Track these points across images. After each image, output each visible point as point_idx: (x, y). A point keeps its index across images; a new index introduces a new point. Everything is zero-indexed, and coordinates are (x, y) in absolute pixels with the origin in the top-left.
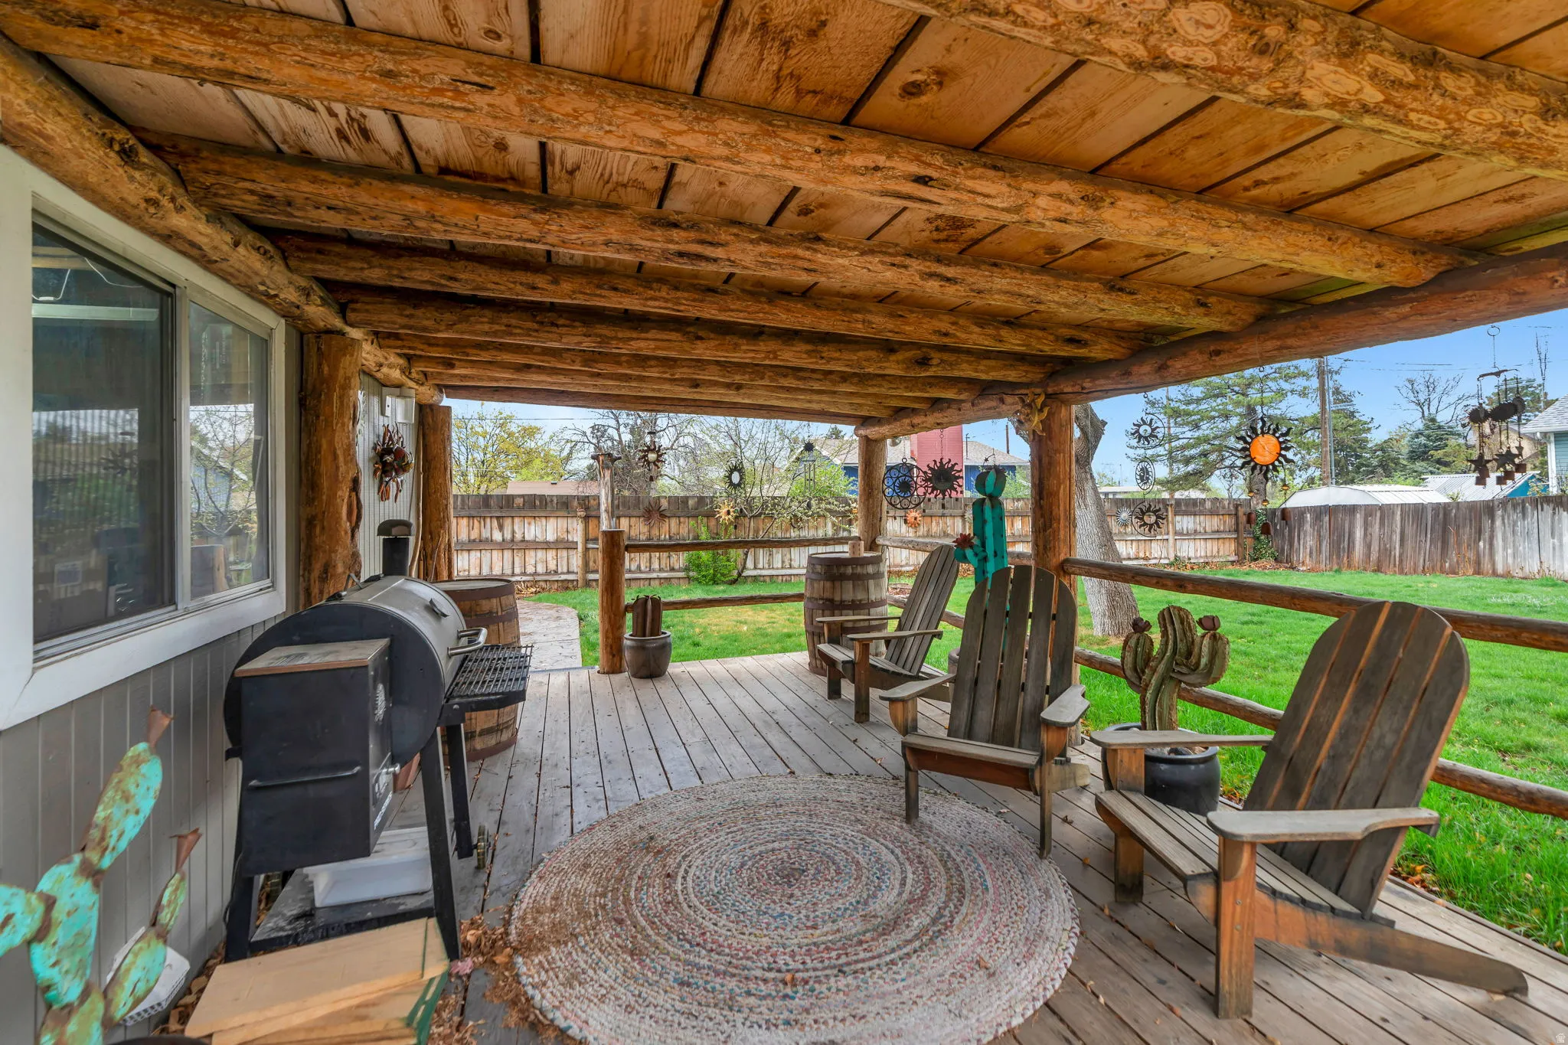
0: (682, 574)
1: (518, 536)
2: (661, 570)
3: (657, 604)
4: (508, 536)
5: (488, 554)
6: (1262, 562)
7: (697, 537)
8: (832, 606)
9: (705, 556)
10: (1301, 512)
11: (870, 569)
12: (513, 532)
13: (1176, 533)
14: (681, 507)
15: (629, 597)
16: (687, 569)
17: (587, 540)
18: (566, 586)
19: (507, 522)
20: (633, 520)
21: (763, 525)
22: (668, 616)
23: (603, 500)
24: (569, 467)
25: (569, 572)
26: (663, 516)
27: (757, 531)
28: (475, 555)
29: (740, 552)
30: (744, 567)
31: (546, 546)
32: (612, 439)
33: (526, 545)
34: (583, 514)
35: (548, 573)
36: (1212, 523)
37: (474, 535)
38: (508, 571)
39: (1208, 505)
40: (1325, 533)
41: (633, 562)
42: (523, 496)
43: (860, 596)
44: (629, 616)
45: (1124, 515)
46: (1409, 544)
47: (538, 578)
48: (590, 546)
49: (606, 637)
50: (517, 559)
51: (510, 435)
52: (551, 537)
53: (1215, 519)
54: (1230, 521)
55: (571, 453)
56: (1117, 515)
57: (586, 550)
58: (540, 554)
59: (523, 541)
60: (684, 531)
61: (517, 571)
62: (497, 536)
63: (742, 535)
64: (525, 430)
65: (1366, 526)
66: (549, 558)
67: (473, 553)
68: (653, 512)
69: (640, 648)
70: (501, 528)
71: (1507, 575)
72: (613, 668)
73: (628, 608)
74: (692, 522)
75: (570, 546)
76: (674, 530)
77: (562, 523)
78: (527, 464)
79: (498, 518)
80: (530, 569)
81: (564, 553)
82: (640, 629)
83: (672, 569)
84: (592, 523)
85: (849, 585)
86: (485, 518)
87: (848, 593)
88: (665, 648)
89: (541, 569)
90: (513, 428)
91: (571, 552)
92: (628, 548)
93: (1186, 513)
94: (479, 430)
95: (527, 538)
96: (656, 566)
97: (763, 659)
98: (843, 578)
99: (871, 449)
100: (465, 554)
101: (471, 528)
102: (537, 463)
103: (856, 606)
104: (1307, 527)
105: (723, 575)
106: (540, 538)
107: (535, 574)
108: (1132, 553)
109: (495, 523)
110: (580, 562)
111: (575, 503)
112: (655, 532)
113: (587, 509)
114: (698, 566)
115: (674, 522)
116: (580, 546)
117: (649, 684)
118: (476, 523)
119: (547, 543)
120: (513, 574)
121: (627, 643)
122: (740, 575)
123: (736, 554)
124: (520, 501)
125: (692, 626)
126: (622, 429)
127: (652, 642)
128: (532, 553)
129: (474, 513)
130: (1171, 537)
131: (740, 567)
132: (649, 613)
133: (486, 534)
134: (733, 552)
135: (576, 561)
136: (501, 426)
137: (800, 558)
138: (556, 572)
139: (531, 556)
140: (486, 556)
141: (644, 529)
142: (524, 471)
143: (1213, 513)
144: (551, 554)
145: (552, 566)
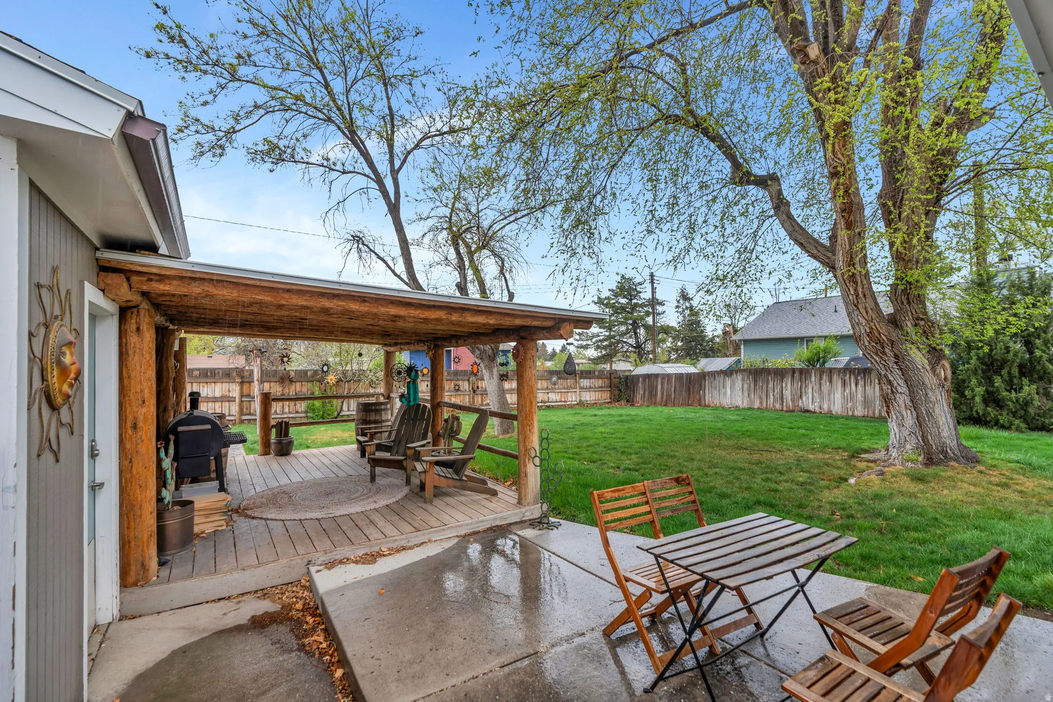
0: (303, 415)
2: (290, 413)
3: (287, 424)
6: (623, 402)
7: (312, 393)
8: (365, 422)
9: (317, 404)
10: (638, 376)
11: (383, 407)
13: (581, 388)
14: (303, 376)
15: (273, 423)
16: (306, 412)
17: (242, 396)
20: (272, 384)
21: (353, 386)
22: (293, 431)
23: (255, 373)
25: (229, 415)
26: (291, 381)
27: (349, 389)
29: (340, 401)
30: (341, 410)
31: (215, 400)
34: (240, 380)
36: (599, 383)
39: (597, 373)
40: (647, 387)
41: (276, 407)
42: (199, 370)
43: (378, 418)
44: (274, 430)
45: (554, 379)
46: (677, 393)
48: (244, 399)
49: (262, 439)
52: (218, 394)
53: (600, 381)
54: (607, 382)
56: (550, 379)
57: (242, 401)
58: (211, 405)
60: (304, 390)
63: (340, 392)
65: (662, 384)
66: (217, 407)
68: (285, 379)
69: (279, 443)
71: (709, 406)
72: (266, 452)
73: (273, 426)
74: (310, 385)
75: (231, 400)
76: (298, 389)
77: (226, 386)
81: (227, 404)
82: (279, 435)
83: (297, 412)
84: (246, 386)
85: (373, 414)
87: (373, 417)
88: (291, 443)
91: (231, 403)
92: (274, 400)
93: (585, 378)
95: (202, 395)
96: (287, 410)
97: (337, 448)
98: (371, 411)
99: (389, 357)
103: (375, 422)
104: (640, 385)
105: (329, 415)
106: (210, 395)
108: (558, 398)
110: (237, 409)
111: (235, 374)
112: (286, 391)
113: (242, 377)
114: (313, 410)
115: (298, 384)
116: (237, 400)
117: (283, 458)
119: (215, 398)
121: (272, 441)
122: (338, 414)
123: (336, 403)
124: (197, 373)
125: (307, 439)
127: (285, 440)
128: (205, 404)
130: (578, 390)
131: (339, 409)
132: (283, 428)
134: (335, 401)
135: (235, 408)
137: (353, 404)
139: (204, 406)
141: (280, 389)
143: (598, 378)
144: (218, 404)
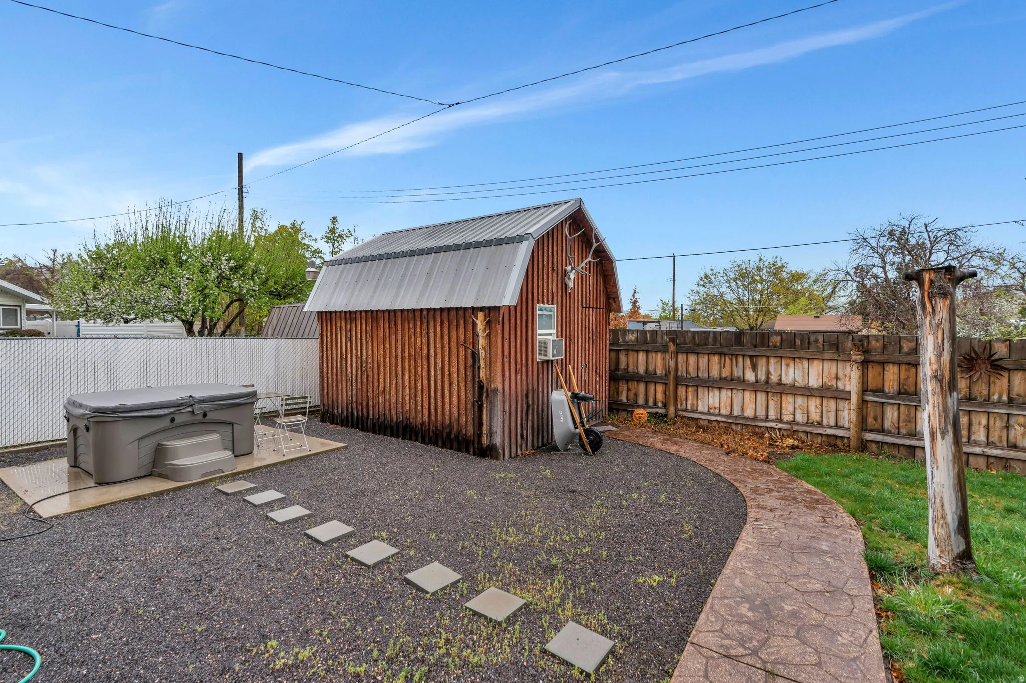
1: (774, 378)
2: (988, 444)
4: (762, 377)
5: (740, 395)
12: (768, 373)
17: (864, 391)
18: (834, 444)
19: (762, 363)
24: (830, 304)
25: (837, 426)
26: (999, 368)
28: (726, 394)
31: (808, 392)
32: (876, 277)
33: (782, 390)
34: (859, 358)
35: (809, 423)
37: (726, 373)
38: (761, 413)
47: (796, 428)
48: (869, 398)
50: (771, 403)
51: (782, 281)
52: (814, 383)
55: (833, 292)
57: (863, 403)
58: (800, 401)
59: (780, 383)
61: (772, 415)
62: (750, 376)
64: (793, 276)
66: (812, 409)
67: (724, 392)
68: (980, 361)
70: (754, 367)
75: (842, 396)
76: (1017, 389)
77: (830, 367)
78: (794, 302)
79: (751, 357)
80: (787, 417)
81: (832, 404)
84: (872, 371)
86: (737, 356)
89: (800, 418)
90: (784, 275)
91: (843, 405)
94: (757, 278)
95: (784, 381)
100: (717, 392)
101: (722, 366)
102: (803, 301)
106: (800, 382)
107: (794, 422)
109: (748, 362)
110: (854, 416)
111: (849, 344)
112: (981, 389)
113: (866, 351)
115: (1018, 377)
116: (854, 398)
118: (728, 360)
119: (810, 389)
120: (767, 419)
124: (776, 339)
126: (888, 267)
128: (790, 399)
129: (725, 350)
133: (737, 373)
135: (848, 415)
136: (775, 274)
138: (820, 424)
139: (788, 403)
140: (738, 397)
142: (791, 307)
144: (814, 403)
145: (815, 416)
